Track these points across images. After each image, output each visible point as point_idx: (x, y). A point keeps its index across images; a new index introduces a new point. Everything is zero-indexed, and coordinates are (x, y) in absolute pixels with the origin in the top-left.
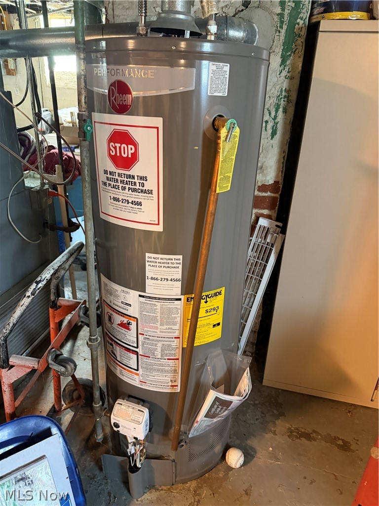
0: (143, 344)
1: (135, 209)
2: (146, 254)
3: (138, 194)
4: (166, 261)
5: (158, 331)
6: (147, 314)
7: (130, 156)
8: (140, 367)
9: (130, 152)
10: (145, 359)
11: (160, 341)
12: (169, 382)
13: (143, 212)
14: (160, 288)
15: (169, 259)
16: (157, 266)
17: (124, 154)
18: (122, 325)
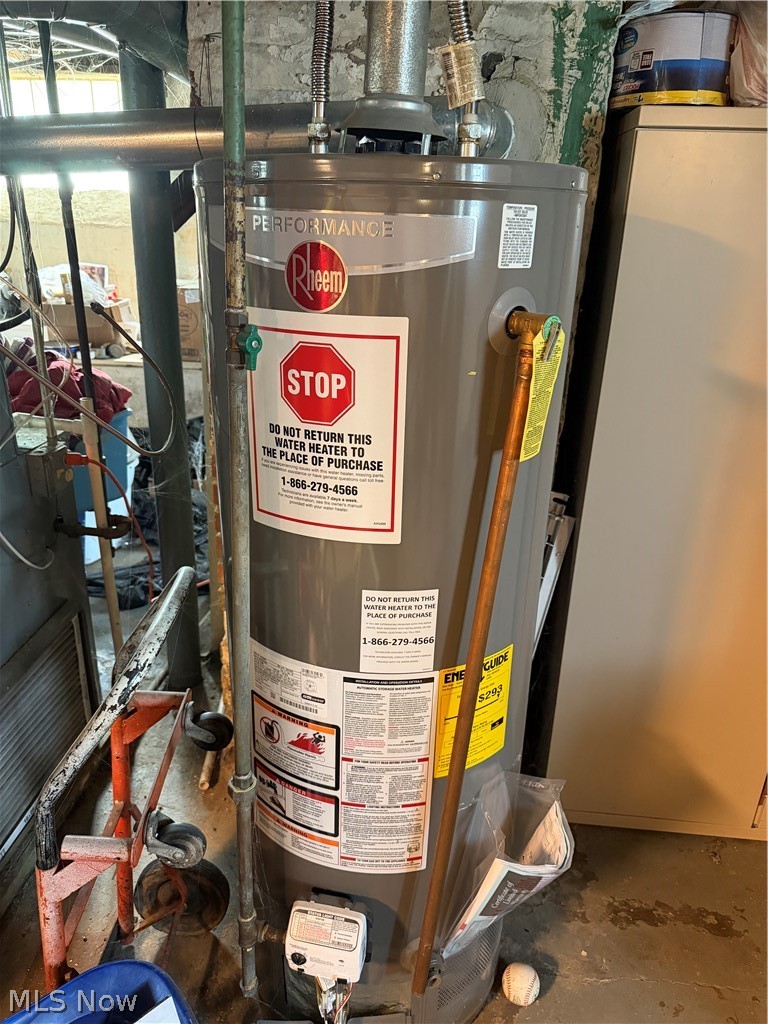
0: (349, 782)
1: (341, 502)
2: (363, 591)
3: (349, 470)
4: (405, 604)
5: (384, 750)
6: (361, 716)
7: (334, 396)
8: (341, 828)
9: (335, 387)
10: (353, 811)
11: (388, 770)
12: (403, 853)
13: (361, 506)
14: (391, 660)
15: (412, 599)
16: (387, 616)
17: (322, 391)
18: (302, 743)
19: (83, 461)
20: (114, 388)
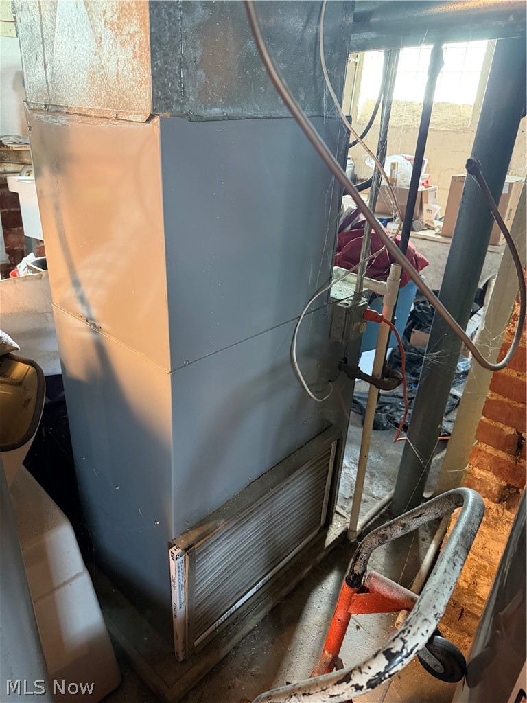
19: (379, 318)
20: (416, 257)
